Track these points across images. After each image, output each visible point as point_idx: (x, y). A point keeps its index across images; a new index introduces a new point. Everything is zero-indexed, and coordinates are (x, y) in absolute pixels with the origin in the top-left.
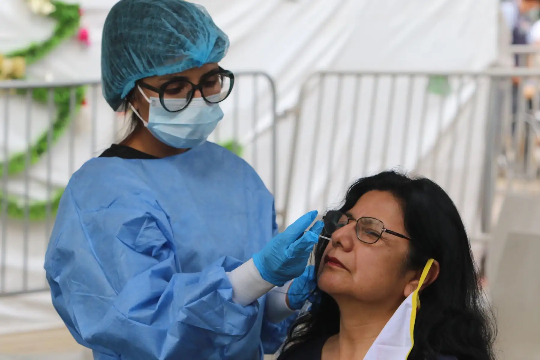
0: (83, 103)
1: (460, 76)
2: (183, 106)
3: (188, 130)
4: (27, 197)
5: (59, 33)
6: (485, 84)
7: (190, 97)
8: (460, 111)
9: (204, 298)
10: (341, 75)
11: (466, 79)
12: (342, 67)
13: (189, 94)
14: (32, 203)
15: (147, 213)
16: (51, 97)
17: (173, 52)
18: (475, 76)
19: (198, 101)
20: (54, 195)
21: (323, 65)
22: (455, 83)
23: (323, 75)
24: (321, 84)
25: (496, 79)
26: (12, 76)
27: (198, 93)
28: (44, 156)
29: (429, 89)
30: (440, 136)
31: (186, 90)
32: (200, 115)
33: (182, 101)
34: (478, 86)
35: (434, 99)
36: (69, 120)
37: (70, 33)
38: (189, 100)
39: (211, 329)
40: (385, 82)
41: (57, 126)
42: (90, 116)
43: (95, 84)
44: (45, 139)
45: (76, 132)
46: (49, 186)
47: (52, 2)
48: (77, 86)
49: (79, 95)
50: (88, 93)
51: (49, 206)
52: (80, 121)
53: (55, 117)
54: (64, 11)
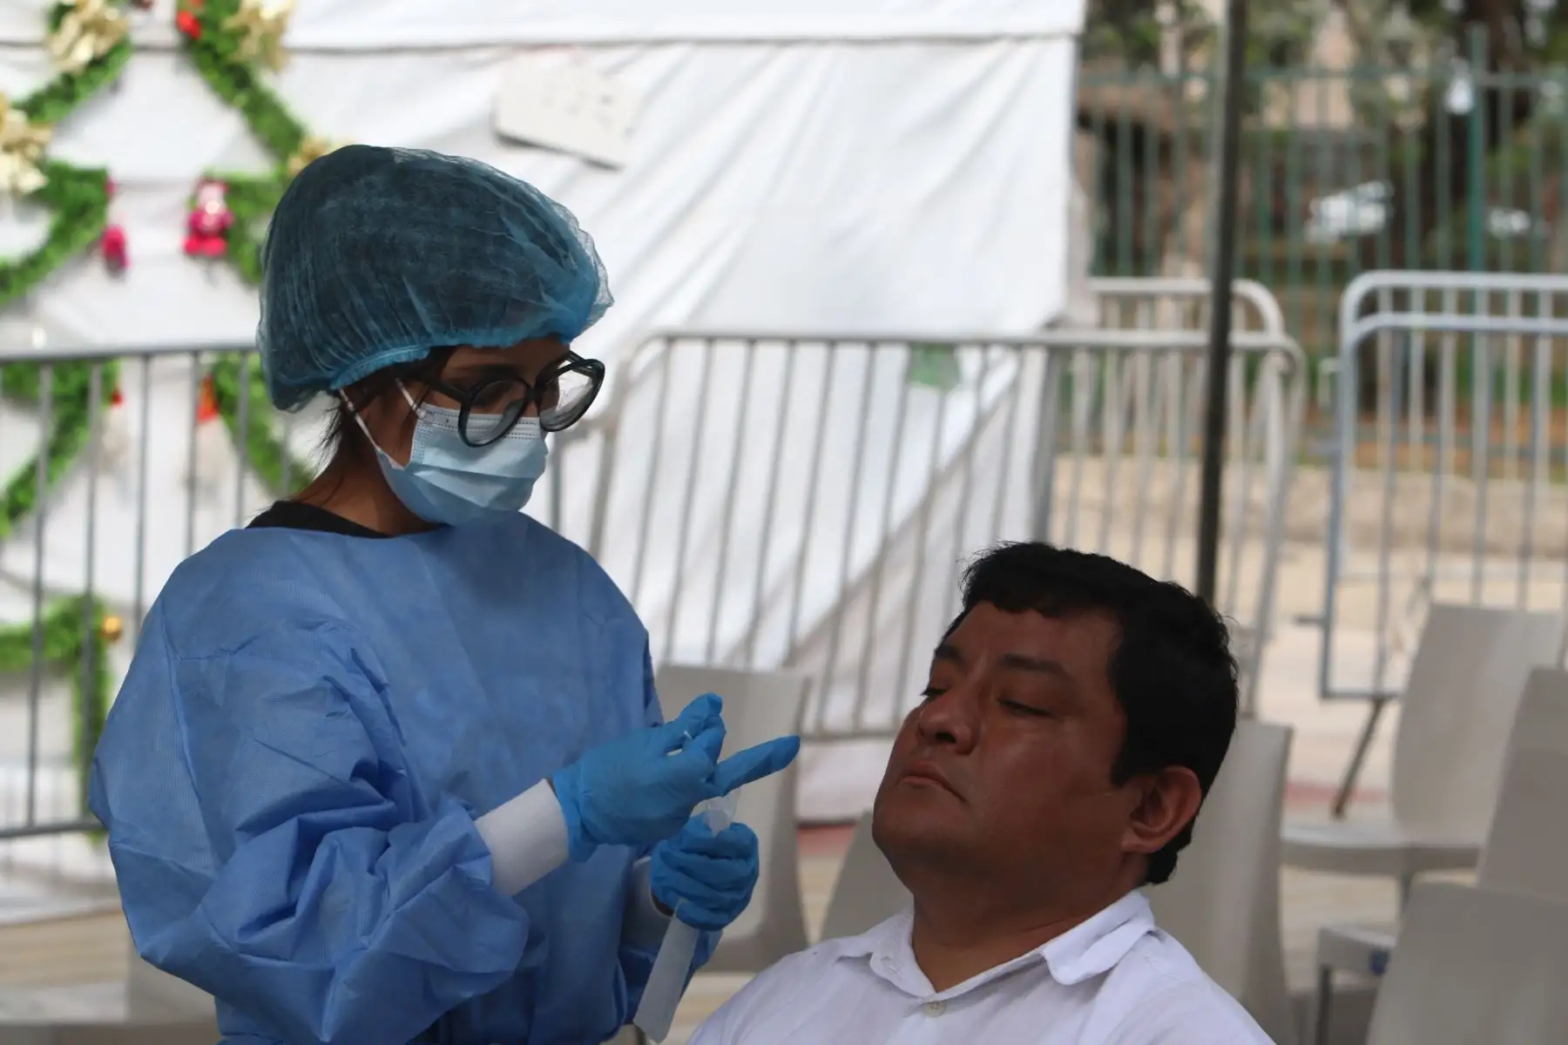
0: (115, 398)
1: (984, 344)
2: (493, 434)
5: (60, 237)
6: (1036, 361)
7: (514, 414)
8: (980, 422)
9: (433, 886)
10: (711, 339)
11: (996, 353)
12: (716, 320)
15: (326, 678)
16: (47, 384)
18: (1017, 346)
20: (49, 611)
21: (673, 317)
22: (970, 361)
23: (671, 339)
24: (665, 360)
25: (1056, 352)
27: (532, 406)
28: (28, 521)
29: (910, 376)
30: (936, 482)
34: (1021, 365)
35: (923, 397)
36: (83, 436)
37: (88, 235)
39: (445, 964)
40: (811, 358)
41: (58, 449)
42: (133, 429)
43: (146, 356)
44: (27, 481)
45: (101, 463)
46: (38, 591)
47: (41, 165)
48: (104, 360)
49: (108, 379)
50: (128, 376)
51: (36, 636)
52: (109, 441)
53: (52, 429)
54: (72, 187)
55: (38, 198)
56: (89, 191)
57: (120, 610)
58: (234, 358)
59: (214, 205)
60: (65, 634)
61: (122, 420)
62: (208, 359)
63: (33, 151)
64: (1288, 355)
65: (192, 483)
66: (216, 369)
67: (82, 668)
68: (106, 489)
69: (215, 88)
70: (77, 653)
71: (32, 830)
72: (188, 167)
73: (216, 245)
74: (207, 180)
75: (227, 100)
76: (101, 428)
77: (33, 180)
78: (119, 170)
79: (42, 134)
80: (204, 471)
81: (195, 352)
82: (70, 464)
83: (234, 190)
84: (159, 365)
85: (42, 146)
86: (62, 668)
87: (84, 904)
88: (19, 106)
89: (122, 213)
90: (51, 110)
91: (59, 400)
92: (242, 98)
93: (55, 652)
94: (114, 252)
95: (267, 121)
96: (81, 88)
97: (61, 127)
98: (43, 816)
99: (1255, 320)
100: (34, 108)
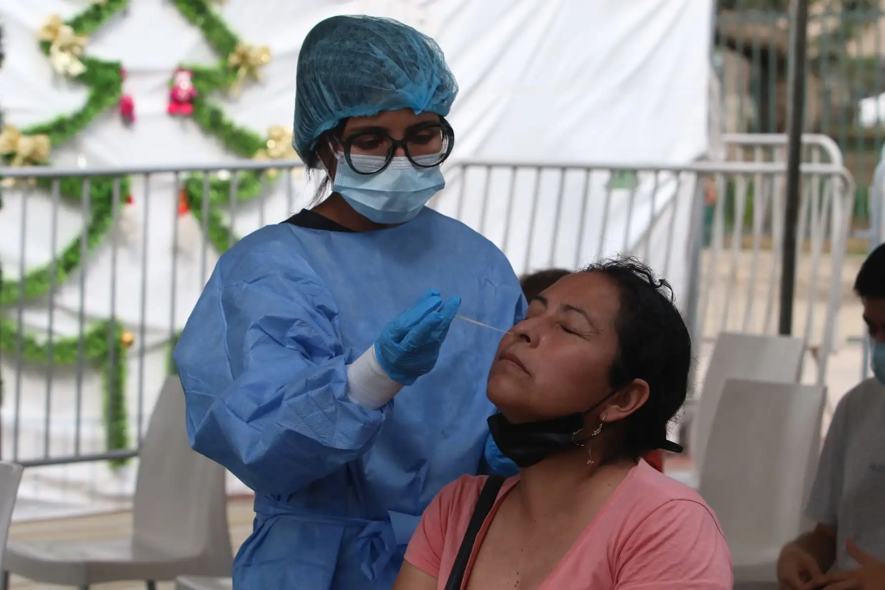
0: (128, 200)
1: (657, 170)
2: (380, 166)
3: (384, 199)
4: (50, 332)
5: (96, 102)
6: (689, 180)
7: (390, 156)
8: (654, 220)
10: (490, 166)
11: (663, 176)
12: (489, 155)
13: (388, 151)
14: (56, 339)
16: (87, 190)
17: (382, 86)
18: (677, 172)
19: (401, 162)
20: (89, 328)
23: (465, 166)
24: (463, 176)
25: (702, 175)
26: (32, 160)
27: (400, 151)
28: (76, 273)
29: (610, 187)
31: (386, 145)
32: (401, 181)
33: (380, 160)
34: (679, 185)
35: (620, 196)
36: (109, 222)
37: (112, 100)
38: (389, 157)
40: (551, 178)
41: (93, 230)
42: (140, 219)
43: (147, 173)
44: (76, 248)
45: (119, 240)
46: (81, 316)
47: (82, 59)
48: (121, 176)
49: (124, 188)
50: (136, 187)
51: (81, 344)
52: (125, 226)
53: (90, 219)
54: (100, 72)
55: (81, 79)
56: (111, 75)
57: (132, 328)
58: (200, 176)
59: (185, 84)
60: (98, 341)
61: (132, 213)
62: (184, 176)
63: (77, 51)
64: (843, 178)
65: (176, 250)
66: (188, 183)
67: (109, 364)
68: (123, 254)
69: (185, 14)
70: (105, 355)
71: (77, 459)
72: (170, 61)
73: (188, 108)
74: (181, 69)
75: (192, 21)
76: (120, 218)
77: (78, 68)
78: (128, 63)
79: (82, 40)
80: (183, 243)
81: (177, 172)
82: (102, 238)
83: (197, 75)
84: (155, 179)
85: (82, 47)
86: (97, 364)
87: (110, 506)
88: (68, 24)
89: (130, 88)
90: (87, 26)
91: (94, 201)
92: (201, 20)
93: (94, 353)
94: (127, 112)
95: (216, 33)
96: (105, 13)
97: (94, 36)
98: (85, 450)
99: (825, 158)
100: (77, 24)
